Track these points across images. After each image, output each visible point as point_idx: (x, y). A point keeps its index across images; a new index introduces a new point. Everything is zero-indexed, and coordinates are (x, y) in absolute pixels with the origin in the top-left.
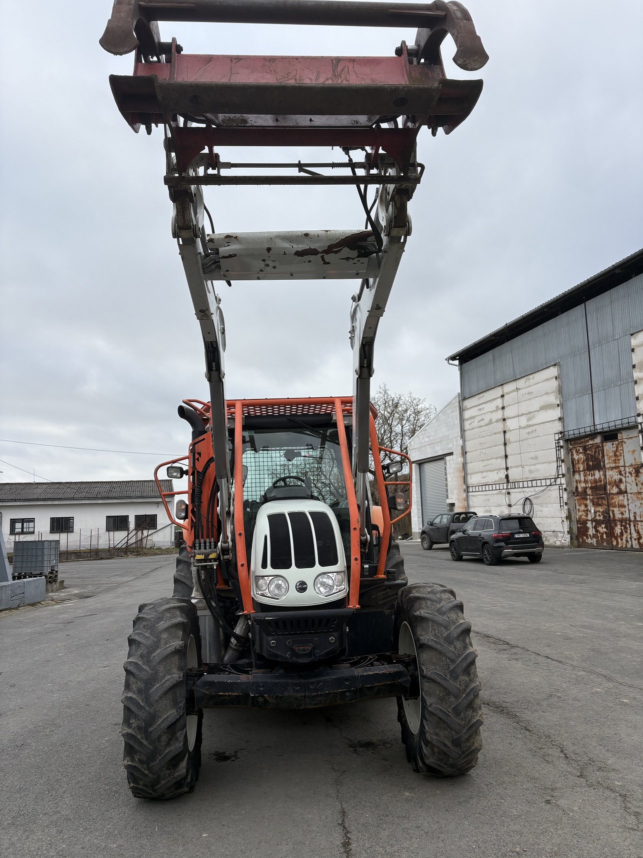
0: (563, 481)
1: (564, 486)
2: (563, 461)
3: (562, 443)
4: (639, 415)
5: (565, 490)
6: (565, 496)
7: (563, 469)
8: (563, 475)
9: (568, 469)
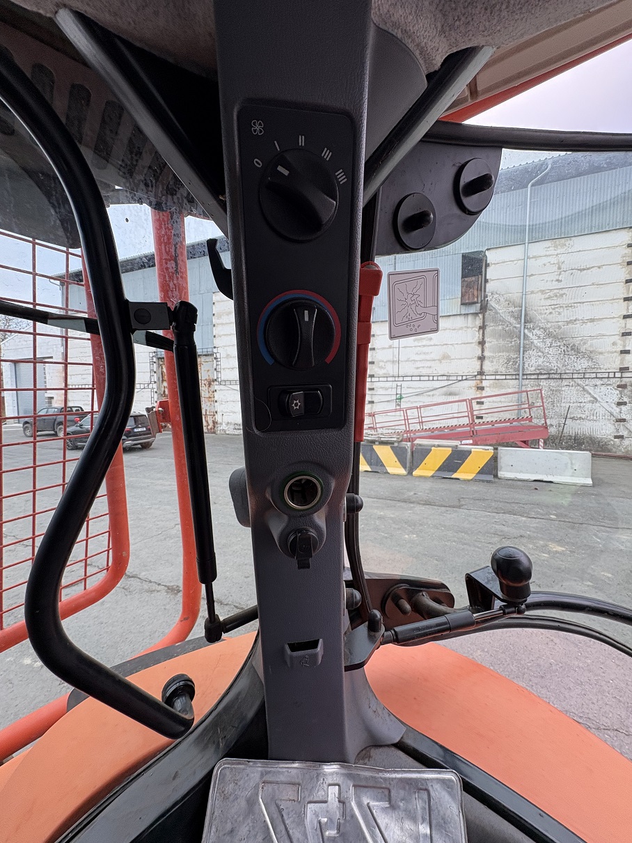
0: (155, 386)
1: (155, 390)
2: (155, 372)
3: (155, 360)
4: (215, 347)
5: (156, 392)
6: (156, 396)
7: (155, 378)
8: (155, 382)
9: (159, 378)
